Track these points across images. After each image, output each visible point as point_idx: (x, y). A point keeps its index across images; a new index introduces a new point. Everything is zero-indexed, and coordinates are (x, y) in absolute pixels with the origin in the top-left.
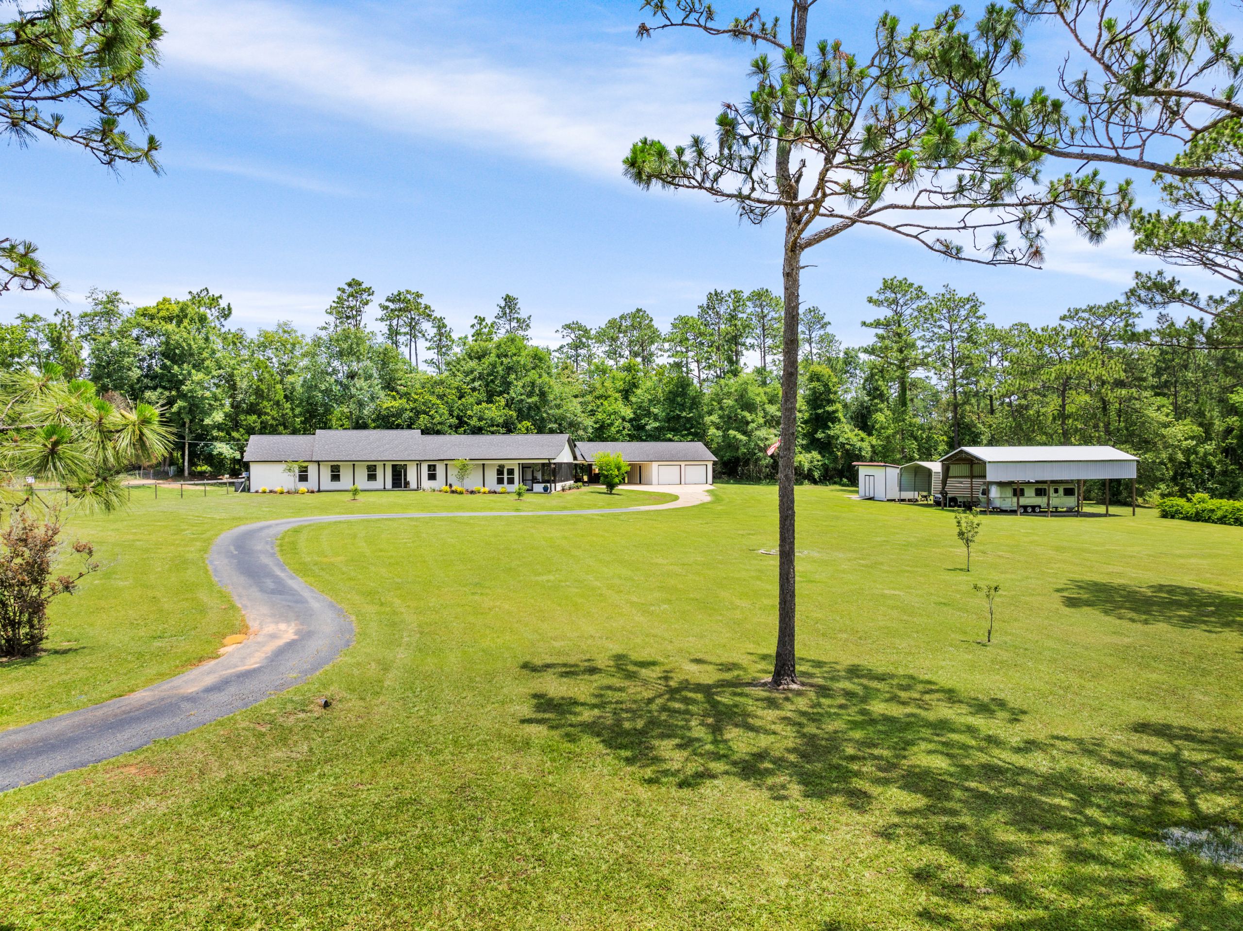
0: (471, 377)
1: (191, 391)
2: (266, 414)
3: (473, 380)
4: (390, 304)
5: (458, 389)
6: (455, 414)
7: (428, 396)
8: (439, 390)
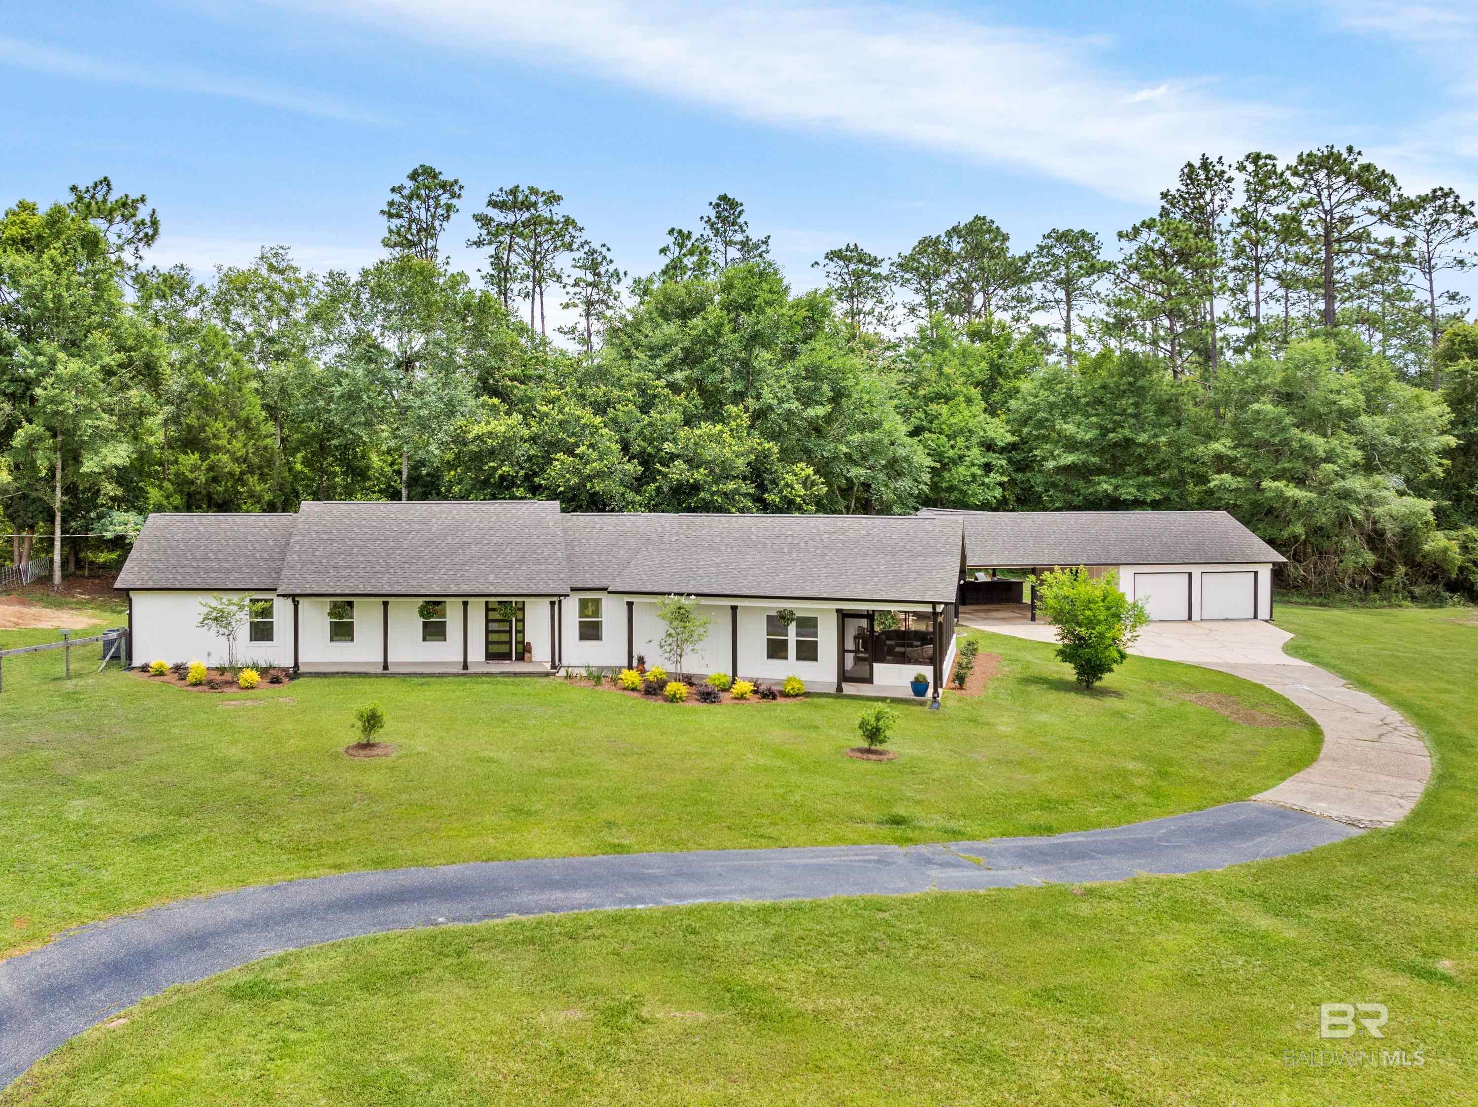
0: (667, 359)
1: (52, 400)
2: (217, 449)
3: (670, 367)
4: (493, 213)
5: (642, 388)
6: (635, 449)
7: (574, 409)
8: (598, 391)
